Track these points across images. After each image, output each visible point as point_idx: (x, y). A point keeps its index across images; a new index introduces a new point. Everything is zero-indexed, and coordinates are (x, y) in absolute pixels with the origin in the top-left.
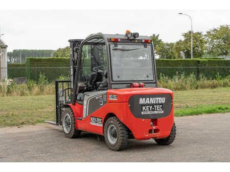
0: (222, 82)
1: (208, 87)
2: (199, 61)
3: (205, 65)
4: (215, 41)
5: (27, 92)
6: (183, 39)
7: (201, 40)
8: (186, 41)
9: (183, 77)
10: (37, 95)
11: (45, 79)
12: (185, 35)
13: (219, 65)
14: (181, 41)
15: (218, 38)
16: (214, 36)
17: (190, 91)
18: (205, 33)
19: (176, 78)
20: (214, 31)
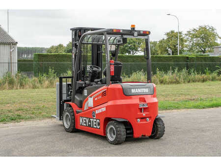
0: (211, 76)
1: (199, 81)
2: (188, 58)
3: (193, 61)
4: (194, 39)
5: (39, 85)
6: (166, 37)
7: (182, 39)
8: (168, 40)
9: (176, 71)
10: (47, 87)
11: (54, 73)
12: (168, 34)
13: (205, 61)
14: (163, 39)
15: (197, 37)
16: (194, 35)
17: (183, 84)
18: (186, 33)
19: (170, 73)
20: (193, 30)
